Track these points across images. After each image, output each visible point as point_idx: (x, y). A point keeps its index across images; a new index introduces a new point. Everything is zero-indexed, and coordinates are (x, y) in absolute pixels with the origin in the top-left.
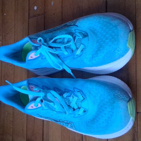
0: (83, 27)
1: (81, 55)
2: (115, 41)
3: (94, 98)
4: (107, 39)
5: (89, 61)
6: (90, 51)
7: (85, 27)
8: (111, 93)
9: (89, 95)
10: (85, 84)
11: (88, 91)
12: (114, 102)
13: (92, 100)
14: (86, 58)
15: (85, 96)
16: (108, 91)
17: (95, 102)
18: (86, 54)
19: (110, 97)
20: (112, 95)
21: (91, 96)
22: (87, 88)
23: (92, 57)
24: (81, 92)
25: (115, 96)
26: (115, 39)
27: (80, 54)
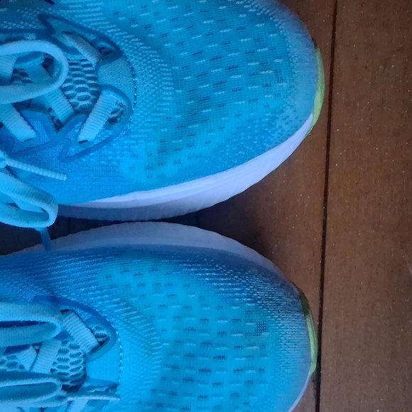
0: (80, 9)
1: (107, 141)
2: (281, 80)
3: (148, 327)
4: (232, 69)
5: (148, 168)
6: (150, 122)
7: (87, 8)
8: (238, 292)
9: (127, 318)
10: (96, 273)
11: (118, 303)
12: (262, 328)
13: (139, 335)
14: (134, 156)
15: (108, 325)
16: (218, 287)
17: (153, 341)
18: (133, 139)
19: (234, 308)
20: (244, 297)
21: (136, 320)
22: (112, 287)
23: (163, 151)
24: (79, 311)
25: (259, 300)
26: (276, 72)
27: (97, 138)
